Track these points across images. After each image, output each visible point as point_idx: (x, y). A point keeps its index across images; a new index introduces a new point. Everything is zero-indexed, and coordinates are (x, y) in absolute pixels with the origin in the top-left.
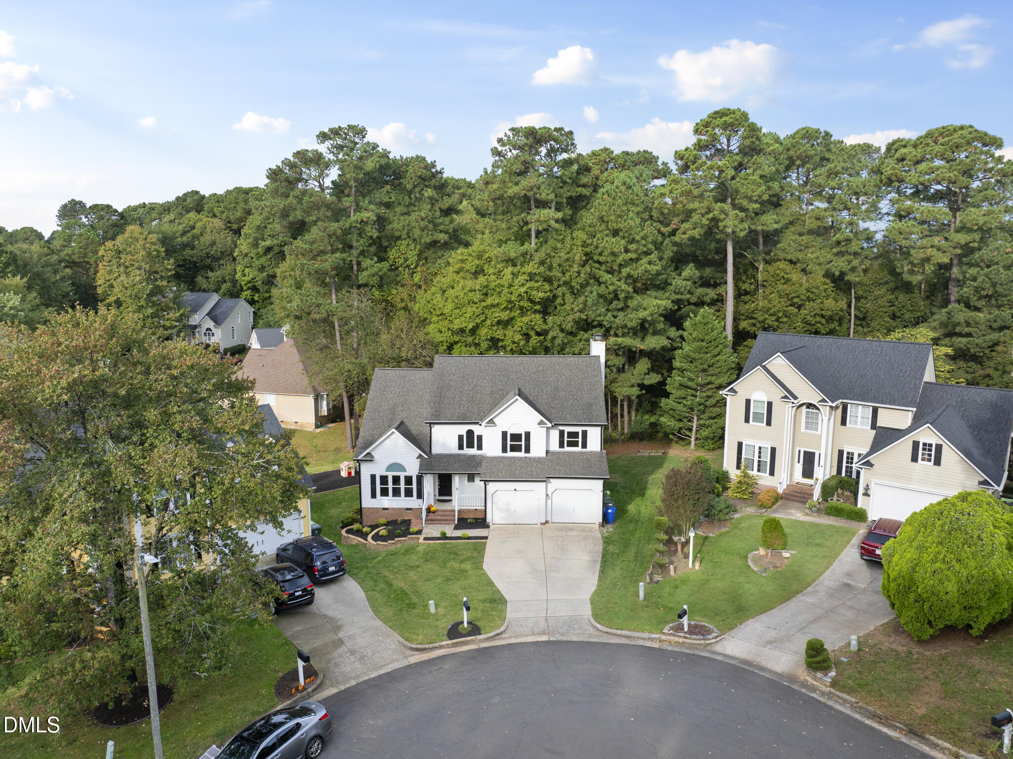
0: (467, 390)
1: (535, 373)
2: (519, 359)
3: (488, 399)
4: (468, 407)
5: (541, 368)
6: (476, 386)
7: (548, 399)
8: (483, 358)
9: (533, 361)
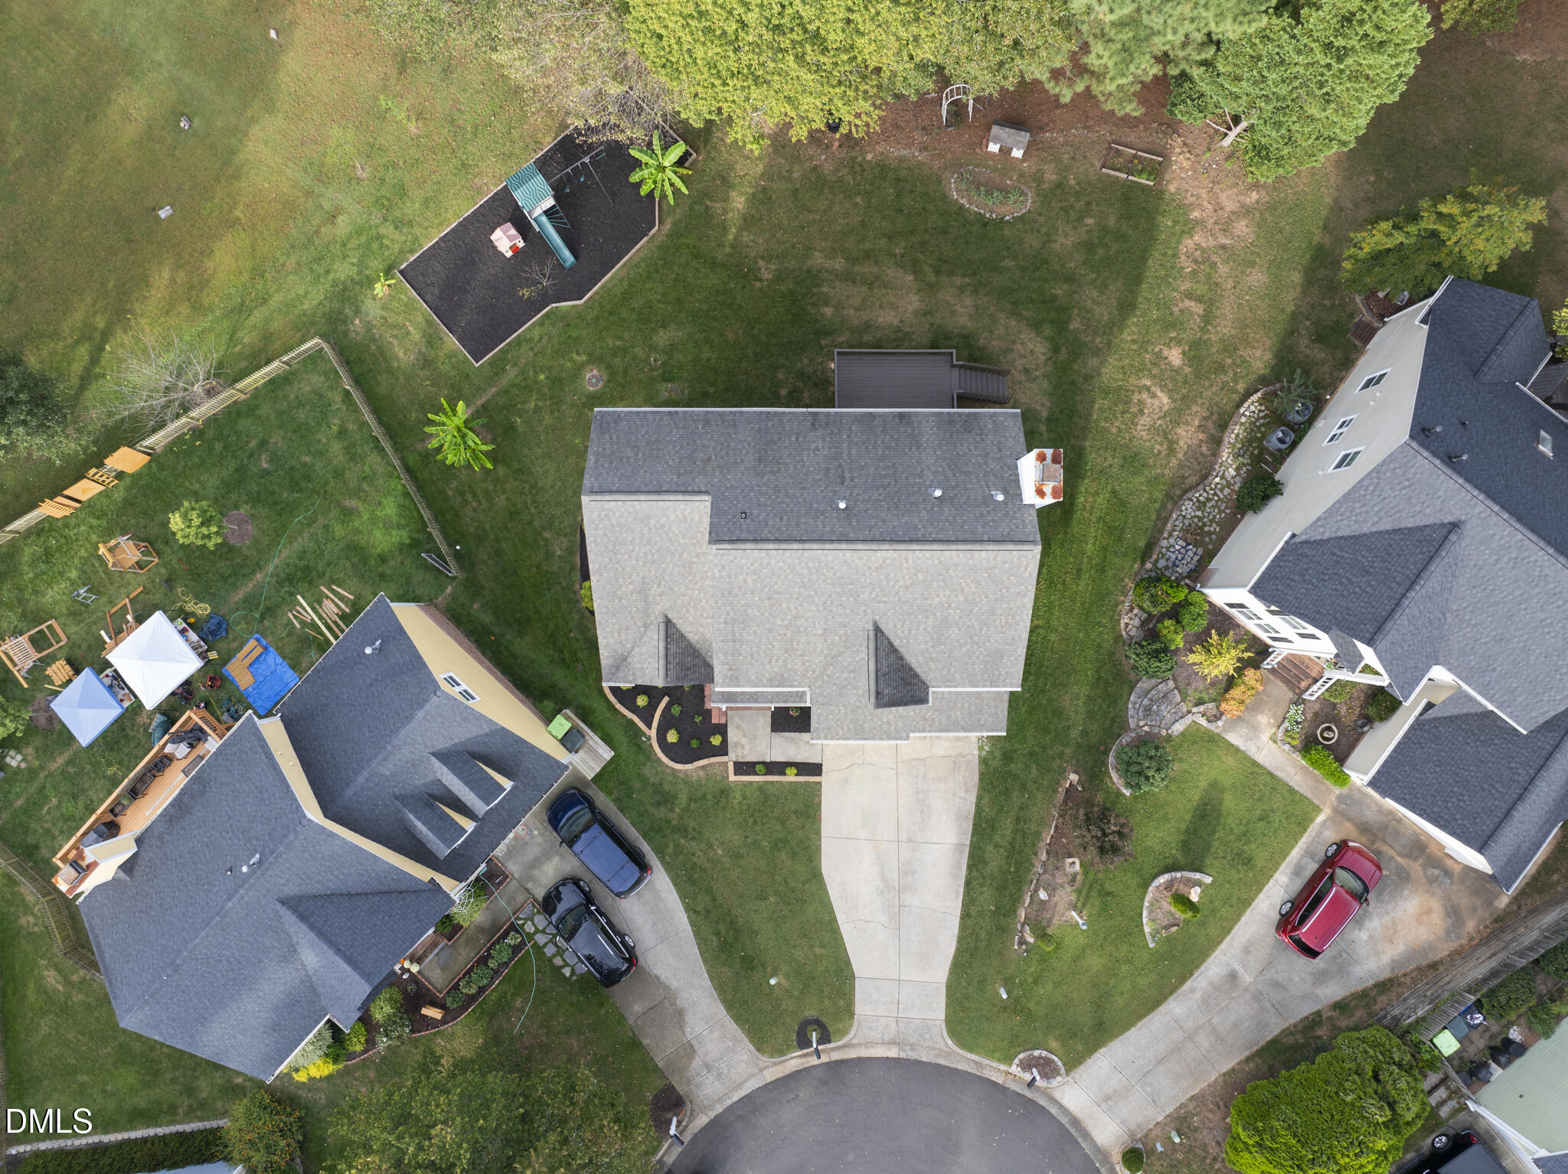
0: (780, 626)
1: (907, 587)
2: (878, 554)
3: (820, 645)
4: (785, 661)
5: (920, 576)
6: (795, 617)
7: (926, 644)
8: (807, 554)
9: (907, 560)
